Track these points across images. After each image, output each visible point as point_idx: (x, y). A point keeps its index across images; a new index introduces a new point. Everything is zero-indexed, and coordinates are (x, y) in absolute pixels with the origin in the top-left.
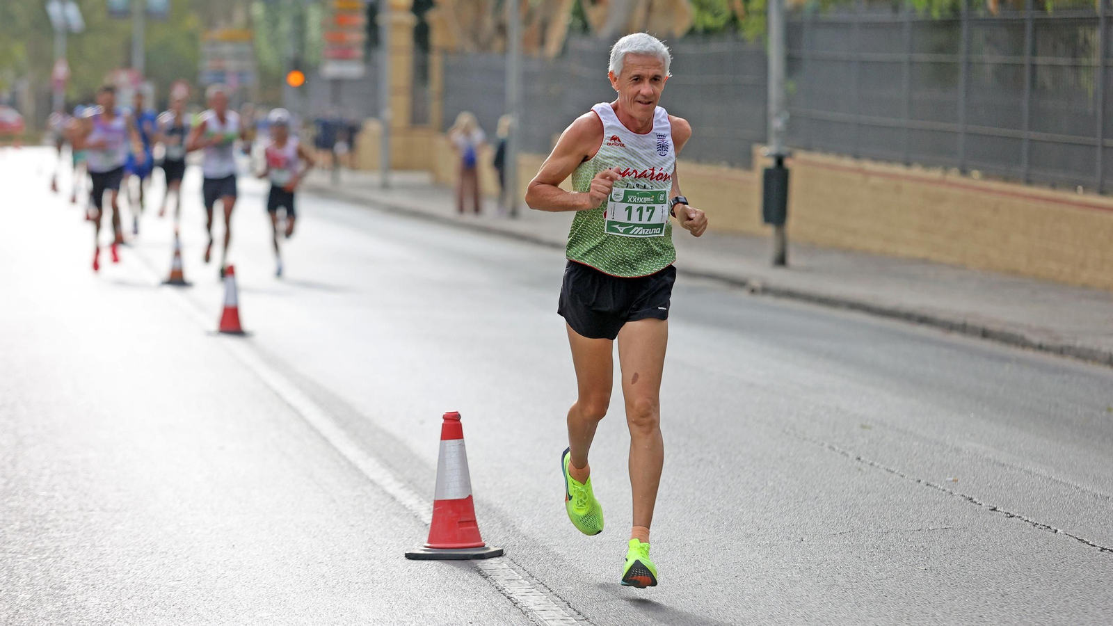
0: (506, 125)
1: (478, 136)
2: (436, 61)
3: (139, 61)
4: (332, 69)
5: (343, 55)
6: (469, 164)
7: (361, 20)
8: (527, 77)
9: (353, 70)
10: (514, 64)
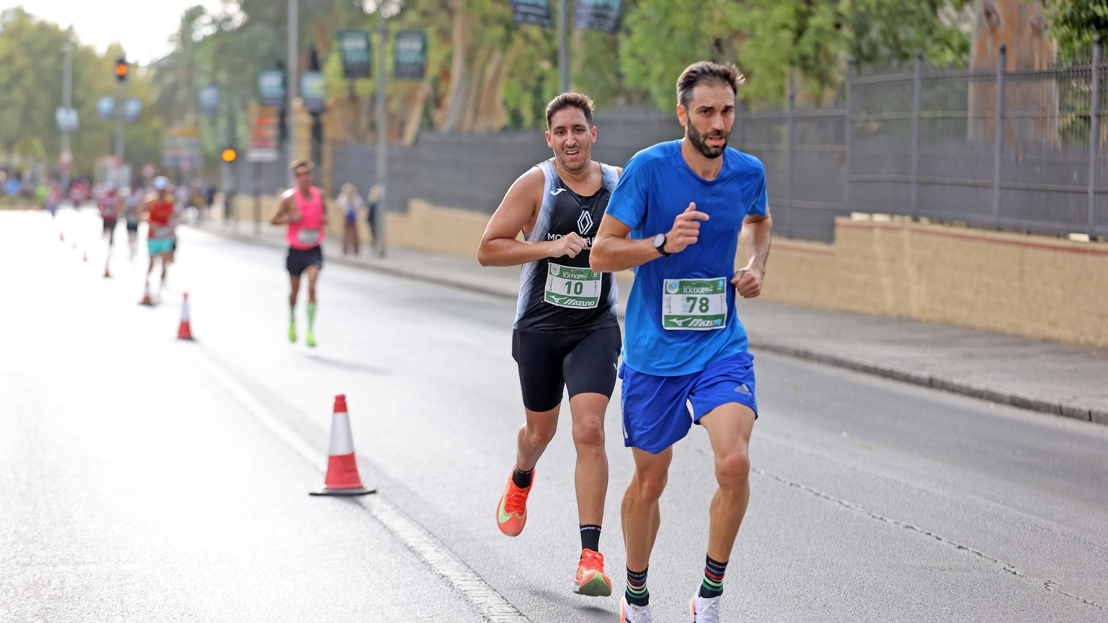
0: (377, 193)
1: (358, 201)
2: (327, 150)
3: (120, 149)
4: (255, 155)
5: (262, 144)
6: (350, 220)
7: (274, 120)
8: (391, 160)
9: (268, 155)
10: (381, 151)
